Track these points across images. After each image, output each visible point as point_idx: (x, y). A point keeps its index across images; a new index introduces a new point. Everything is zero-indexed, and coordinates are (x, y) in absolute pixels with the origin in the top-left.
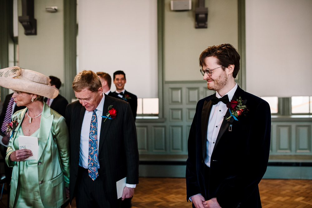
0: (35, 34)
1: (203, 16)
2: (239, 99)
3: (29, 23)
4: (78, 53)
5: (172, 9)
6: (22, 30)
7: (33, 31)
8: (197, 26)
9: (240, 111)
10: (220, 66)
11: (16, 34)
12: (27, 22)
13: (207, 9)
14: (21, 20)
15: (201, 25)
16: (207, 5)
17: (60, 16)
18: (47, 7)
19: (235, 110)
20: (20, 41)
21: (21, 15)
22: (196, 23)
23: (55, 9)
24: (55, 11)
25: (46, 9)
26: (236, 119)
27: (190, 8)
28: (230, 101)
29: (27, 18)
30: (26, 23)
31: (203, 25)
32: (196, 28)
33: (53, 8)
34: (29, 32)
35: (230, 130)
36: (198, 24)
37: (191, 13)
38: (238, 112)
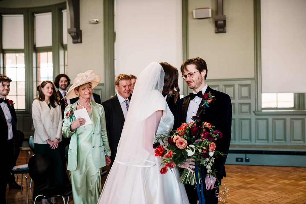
0: (81, 42)
1: (222, 22)
2: (209, 93)
3: (76, 34)
4: (115, 58)
5: (194, 17)
6: (71, 39)
7: (79, 40)
8: (217, 31)
9: (210, 100)
10: (198, 70)
11: (65, 42)
12: (75, 33)
13: (225, 16)
14: (69, 32)
15: (220, 30)
16: (225, 13)
17: (101, 26)
18: (90, 20)
19: (207, 100)
20: (69, 47)
21: (69, 27)
22: (216, 29)
23: (97, 21)
24: (96, 22)
25: (90, 21)
26: (208, 106)
27: (210, 16)
28: (203, 94)
29: (74, 30)
30: (73, 34)
31: (222, 30)
32: (216, 33)
33: (95, 20)
34: (76, 41)
35: (204, 113)
36: (217, 30)
37: (211, 20)
38: (209, 101)
